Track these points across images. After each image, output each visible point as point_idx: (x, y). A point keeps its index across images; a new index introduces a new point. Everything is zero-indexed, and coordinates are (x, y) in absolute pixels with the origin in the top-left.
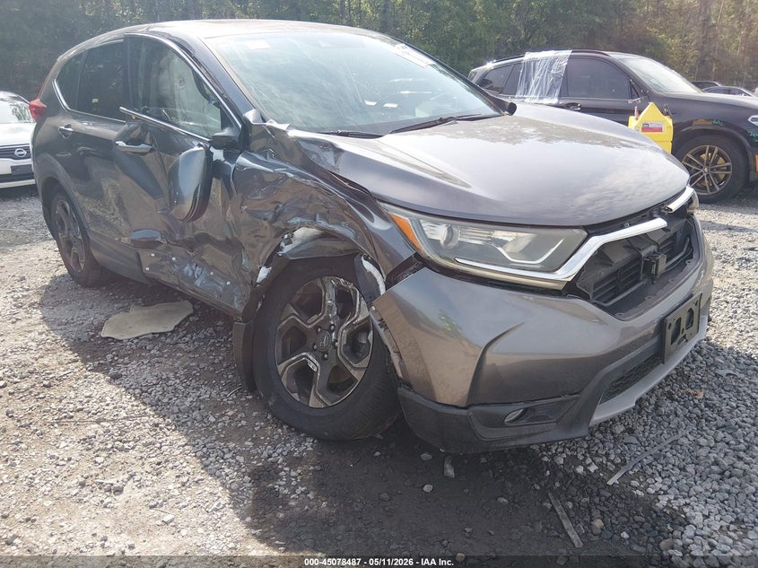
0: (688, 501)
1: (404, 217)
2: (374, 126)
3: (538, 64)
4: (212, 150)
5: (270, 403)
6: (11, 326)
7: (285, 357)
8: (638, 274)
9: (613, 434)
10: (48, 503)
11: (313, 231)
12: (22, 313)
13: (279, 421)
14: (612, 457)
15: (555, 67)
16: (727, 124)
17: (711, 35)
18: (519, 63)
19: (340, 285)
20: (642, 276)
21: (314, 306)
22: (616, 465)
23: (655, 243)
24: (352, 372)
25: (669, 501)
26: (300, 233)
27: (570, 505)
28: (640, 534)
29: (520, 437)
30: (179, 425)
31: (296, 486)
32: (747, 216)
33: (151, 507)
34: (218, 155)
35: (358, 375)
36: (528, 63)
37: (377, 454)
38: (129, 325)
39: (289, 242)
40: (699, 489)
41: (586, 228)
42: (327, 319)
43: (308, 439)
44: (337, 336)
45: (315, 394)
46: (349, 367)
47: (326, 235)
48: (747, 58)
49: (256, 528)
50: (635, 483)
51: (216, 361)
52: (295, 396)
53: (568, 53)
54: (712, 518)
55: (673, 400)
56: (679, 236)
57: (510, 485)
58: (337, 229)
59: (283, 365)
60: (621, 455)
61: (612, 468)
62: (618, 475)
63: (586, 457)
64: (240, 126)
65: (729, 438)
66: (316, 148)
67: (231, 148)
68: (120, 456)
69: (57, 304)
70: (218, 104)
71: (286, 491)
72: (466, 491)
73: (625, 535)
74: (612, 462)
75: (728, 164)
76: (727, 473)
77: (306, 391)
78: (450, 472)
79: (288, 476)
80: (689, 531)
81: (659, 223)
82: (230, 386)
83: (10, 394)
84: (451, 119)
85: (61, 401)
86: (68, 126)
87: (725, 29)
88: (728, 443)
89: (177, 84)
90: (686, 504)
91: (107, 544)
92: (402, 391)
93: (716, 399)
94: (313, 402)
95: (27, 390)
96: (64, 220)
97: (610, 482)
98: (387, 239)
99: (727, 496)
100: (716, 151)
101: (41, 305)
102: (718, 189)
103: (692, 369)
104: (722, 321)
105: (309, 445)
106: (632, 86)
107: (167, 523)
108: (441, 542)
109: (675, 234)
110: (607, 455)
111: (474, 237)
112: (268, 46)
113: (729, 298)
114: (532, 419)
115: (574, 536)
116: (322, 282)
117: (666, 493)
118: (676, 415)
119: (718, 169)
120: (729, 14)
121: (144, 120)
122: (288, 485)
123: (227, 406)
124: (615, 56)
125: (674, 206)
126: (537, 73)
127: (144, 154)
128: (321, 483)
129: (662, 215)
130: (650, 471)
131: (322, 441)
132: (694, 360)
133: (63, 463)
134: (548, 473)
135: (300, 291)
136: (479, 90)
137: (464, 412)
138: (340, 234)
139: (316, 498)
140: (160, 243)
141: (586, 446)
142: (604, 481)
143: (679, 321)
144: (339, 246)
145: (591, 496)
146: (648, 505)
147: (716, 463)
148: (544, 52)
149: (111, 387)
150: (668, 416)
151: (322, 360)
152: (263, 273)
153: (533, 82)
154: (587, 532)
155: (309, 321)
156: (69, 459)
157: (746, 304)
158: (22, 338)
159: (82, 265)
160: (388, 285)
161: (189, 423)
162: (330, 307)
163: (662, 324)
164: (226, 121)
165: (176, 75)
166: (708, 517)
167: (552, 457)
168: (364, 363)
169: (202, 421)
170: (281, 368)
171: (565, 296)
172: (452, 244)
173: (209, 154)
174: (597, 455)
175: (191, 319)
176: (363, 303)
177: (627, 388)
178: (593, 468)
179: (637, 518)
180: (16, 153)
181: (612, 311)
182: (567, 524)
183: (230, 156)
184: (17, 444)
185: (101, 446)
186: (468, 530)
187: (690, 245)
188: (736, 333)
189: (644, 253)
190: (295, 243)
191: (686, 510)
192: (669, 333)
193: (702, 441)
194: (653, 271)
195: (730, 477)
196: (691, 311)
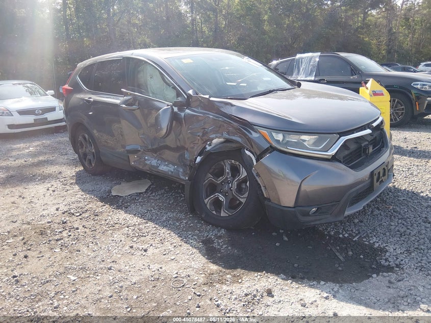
0: (387, 245)
1: (264, 132)
2: (242, 95)
3: (303, 60)
4: (173, 107)
5: (203, 216)
6: (65, 193)
7: (207, 197)
8: (361, 154)
9: (354, 223)
10: (119, 256)
11: (222, 140)
12: (68, 188)
13: (208, 223)
14: (354, 231)
15: (312, 61)
16: (401, 87)
17: (393, 38)
18: (294, 59)
19: (232, 163)
20: (362, 154)
21: (221, 172)
22: (356, 234)
23: (368, 141)
24: (240, 199)
25: (379, 245)
26: (215, 141)
27: (338, 248)
28: (368, 256)
29: (316, 220)
30: (164, 227)
31: (222, 245)
32: (413, 133)
33: (164, 255)
34: (176, 109)
35: (243, 201)
36: (298, 60)
37: (253, 234)
38: (124, 190)
39: (210, 145)
40: (391, 240)
41: (338, 133)
42: (227, 178)
43: (222, 229)
44: (232, 185)
45: (223, 210)
46: (239, 198)
47: (227, 141)
48: (414, 50)
49: (210, 259)
50: (364, 239)
51: (171, 203)
52: (214, 212)
53: (319, 54)
54: (397, 249)
55: (379, 210)
56: (378, 138)
57: (312, 242)
58: (234, 138)
59: (207, 199)
60: (358, 230)
61: (354, 235)
62: (358, 237)
63: (343, 232)
64: (186, 97)
65: (403, 222)
66: (222, 105)
67: (181, 106)
68: (143, 238)
69: (84, 183)
70: (174, 88)
71: (219, 247)
72: (294, 245)
73: (362, 257)
74: (354, 233)
75: (403, 107)
76: (403, 234)
77: (219, 210)
78: (286, 239)
79: (218, 242)
80: (388, 254)
81: (368, 131)
82: (181, 212)
83: (80, 219)
84: (274, 90)
85: (106, 221)
86: (90, 98)
87: (401, 34)
88: (403, 224)
89: (149, 78)
90: (386, 246)
91: (150, 268)
92: (266, 202)
93: (398, 209)
94: (223, 214)
95: (88, 217)
96: (83, 143)
97: (354, 240)
98: (257, 141)
99: (403, 242)
100: (396, 101)
101: (76, 183)
102: (398, 120)
103: (387, 198)
104: (401, 179)
105: (223, 231)
106: (352, 70)
107: (173, 260)
108: (287, 261)
109: (376, 137)
110: (352, 230)
111: (293, 138)
112: (192, 61)
113: (404, 169)
114: (320, 213)
115: (341, 258)
116: (224, 162)
117: (378, 242)
118: (381, 215)
119: (398, 110)
120: (402, 26)
121: (135, 95)
122: (219, 245)
123: (181, 219)
124: (343, 54)
125: (375, 125)
126: (303, 64)
127: (134, 110)
128: (232, 244)
129: (369, 128)
130: (370, 235)
131: (228, 229)
132: (388, 194)
133: (118, 242)
134: (328, 237)
135: (214, 167)
136: (283, 76)
137: (293, 209)
138: (234, 140)
139: (232, 249)
140: (140, 151)
141: (343, 228)
142: (352, 240)
143: (379, 173)
144: (234, 145)
145: (347, 245)
146: (371, 246)
147: (398, 231)
148: (306, 54)
149: (126, 215)
150: (377, 215)
151: (225, 196)
152: (199, 159)
153: (301, 69)
154: (346, 257)
155: (218, 180)
156: (121, 241)
157: (412, 172)
158: (74, 198)
159: (93, 165)
160: (257, 160)
161: (168, 226)
162: (228, 173)
163: (372, 173)
164: (179, 94)
165: (148, 74)
166: (395, 250)
167: (329, 232)
168: (246, 195)
169: (174, 225)
170: (206, 201)
171: (332, 161)
172: (285, 142)
173: (173, 109)
174: (348, 231)
175: (152, 186)
176: (244, 170)
177: (359, 201)
178: (346, 235)
179: (366, 251)
180: (36, 112)
181: (351, 168)
182: (337, 254)
183: (181, 109)
184: (94, 236)
185: (133, 235)
186: (297, 257)
187: (383, 142)
188: (407, 183)
189: (363, 145)
190: (213, 146)
191: (386, 247)
192: (375, 178)
193: (392, 224)
194: (367, 152)
195: (405, 235)
196: (384, 169)
